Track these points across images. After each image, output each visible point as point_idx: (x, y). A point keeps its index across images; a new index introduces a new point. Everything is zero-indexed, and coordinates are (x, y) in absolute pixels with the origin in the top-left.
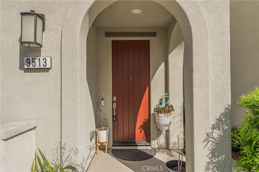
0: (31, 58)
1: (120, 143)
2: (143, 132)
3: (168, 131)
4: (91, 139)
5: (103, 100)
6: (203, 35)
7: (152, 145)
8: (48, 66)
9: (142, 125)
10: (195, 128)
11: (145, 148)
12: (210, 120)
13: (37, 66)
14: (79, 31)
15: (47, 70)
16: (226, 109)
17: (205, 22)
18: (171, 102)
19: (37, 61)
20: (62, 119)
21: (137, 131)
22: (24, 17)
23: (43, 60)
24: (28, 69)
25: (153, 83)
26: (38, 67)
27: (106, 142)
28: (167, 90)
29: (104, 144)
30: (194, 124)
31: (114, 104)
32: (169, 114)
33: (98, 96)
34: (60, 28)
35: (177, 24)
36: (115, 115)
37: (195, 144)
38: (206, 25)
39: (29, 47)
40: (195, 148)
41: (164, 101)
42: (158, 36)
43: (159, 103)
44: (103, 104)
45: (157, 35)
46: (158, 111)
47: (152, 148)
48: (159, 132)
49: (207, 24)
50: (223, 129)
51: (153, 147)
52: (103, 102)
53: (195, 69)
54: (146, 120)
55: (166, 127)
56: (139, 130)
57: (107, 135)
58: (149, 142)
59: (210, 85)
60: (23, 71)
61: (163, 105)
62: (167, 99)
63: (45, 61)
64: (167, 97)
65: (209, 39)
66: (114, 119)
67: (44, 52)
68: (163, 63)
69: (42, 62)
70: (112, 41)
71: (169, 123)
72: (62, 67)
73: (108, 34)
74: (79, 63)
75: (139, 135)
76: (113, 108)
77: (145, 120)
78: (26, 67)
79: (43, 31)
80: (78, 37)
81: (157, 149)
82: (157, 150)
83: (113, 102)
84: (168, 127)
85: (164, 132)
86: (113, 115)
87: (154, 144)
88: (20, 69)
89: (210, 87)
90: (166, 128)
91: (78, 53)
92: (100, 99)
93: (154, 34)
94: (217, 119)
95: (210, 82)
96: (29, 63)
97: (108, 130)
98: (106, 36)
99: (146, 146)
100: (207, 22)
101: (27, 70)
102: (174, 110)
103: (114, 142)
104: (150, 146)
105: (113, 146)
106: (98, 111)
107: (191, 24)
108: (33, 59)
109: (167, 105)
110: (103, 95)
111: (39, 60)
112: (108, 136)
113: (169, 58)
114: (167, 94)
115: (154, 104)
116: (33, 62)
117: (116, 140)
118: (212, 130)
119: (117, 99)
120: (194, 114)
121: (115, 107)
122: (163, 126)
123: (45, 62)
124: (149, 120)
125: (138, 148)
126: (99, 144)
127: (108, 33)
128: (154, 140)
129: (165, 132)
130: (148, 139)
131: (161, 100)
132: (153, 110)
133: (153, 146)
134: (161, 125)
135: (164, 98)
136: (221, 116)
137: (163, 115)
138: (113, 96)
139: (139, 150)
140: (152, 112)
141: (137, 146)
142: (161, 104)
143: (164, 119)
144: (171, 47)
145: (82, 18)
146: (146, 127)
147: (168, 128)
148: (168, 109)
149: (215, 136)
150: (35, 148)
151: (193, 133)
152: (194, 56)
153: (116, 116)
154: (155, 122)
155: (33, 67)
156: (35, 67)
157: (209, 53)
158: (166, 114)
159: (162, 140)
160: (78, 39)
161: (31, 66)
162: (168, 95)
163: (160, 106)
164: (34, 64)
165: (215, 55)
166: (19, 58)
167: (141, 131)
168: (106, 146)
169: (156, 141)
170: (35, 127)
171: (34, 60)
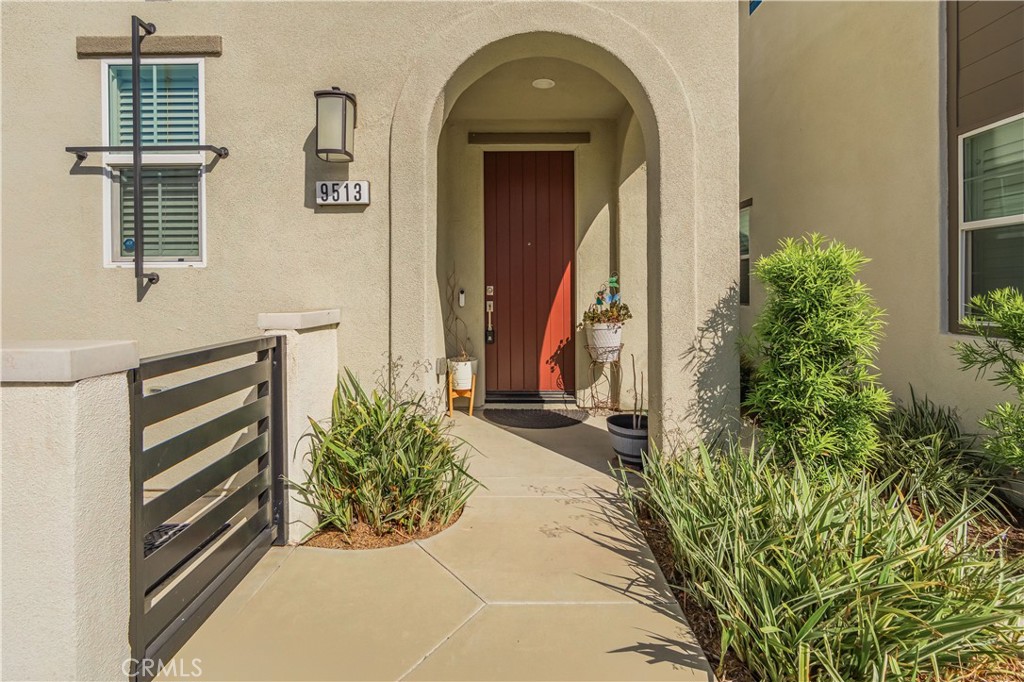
0: (329, 184)
1: (502, 395)
2: (557, 370)
3: (616, 366)
4: (438, 375)
5: (462, 292)
6: (681, 136)
7: (578, 400)
8: (364, 200)
9: (556, 353)
10: (663, 327)
11: (561, 406)
12: (697, 311)
13: (342, 200)
14: (426, 129)
15: (360, 208)
16: (731, 289)
17: (686, 110)
18: (623, 298)
19: (342, 190)
20: (392, 307)
21: (544, 368)
22: (322, 100)
23: (355, 187)
24: (322, 205)
25: (581, 252)
26: (345, 201)
27: (471, 390)
28: (615, 270)
29: (467, 395)
30: (663, 320)
31: (488, 303)
32: (620, 324)
33: (452, 284)
34: (389, 122)
35: (634, 117)
36: (490, 328)
37: (664, 361)
38: (688, 116)
39: (327, 161)
40: (664, 369)
41: (607, 295)
42: (595, 140)
43: (595, 301)
44: (462, 303)
45: (592, 138)
46: (593, 317)
47: (578, 407)
48: (596, 368)
49: (691, 113)
50: (723, 331)
51: (581, 406)
52: (462, 297)
53: (664, 207)
54: (565, 342)
55: (610, 355)
56: (549, 367)
57: (473, 374)
58: (573, 394)
59: (695, 241)
60: (313, 210)
61: (606, 305)
62: (615, 291)
63: (358, 189)
64: (616, 285)
65: (696, 144)
66: (490, 338)
67: (354, 173)
68: (607, 205)
69: (353, 192)
70: (485, 153)
71: (618, 345)
72: (393, 203)
73: (475, 138)
74: (426, 194)
75: (548, 377)
76: (486, 314)
77: (561, 342)
78: (319, 201)
79: (355, 127)
80: (425, 140)
81: (591, 409)
82: (590, 412)
83: (487, 298)
84: (616, 354)
85: (607, 370)
86: (486, 330)
87: (584, 397)
88: (306, 205)
89: (695, 244)
90: (612, 358)
91: (425, 174)
92: (457, 291)
93: (584, 137)
94: (713, 311)
95: (696, 235)
96: (326, 193)
97: (475, 362)
98: (470, 142)
99: (566, 402)
100: (690, 109)
101: (321, 209)
102: (630, 317)
103: (488, 393)
104: (575, 402)
105: (486, 402)
106: (451, 319)
107: (658, 113)
108: (334, 185)
109: (613, 305)
110: (462, 283)
111: (346, 187)
112: (476, 374)
113: (620, 194)
114: (614, 279)
115: (585, 303)
116: (334, 191)
117: (493, 388)
118: (700, 334)
119: (496, 291)
120: (663, 299)
121: (490, 310)
122: (605, 352)
123: (359, 192)
124: (571, 343)
125: (546, 407)
126: (454, 395)
127: (476, 133)
128: (584, 388)
129: (608, 366)
130: (570, 387)
131: (601, 293)
132: (582, 318)
133: (582, 402)
134: (601, 351)
135: (608, 289)
136: (719, 303)
137: (604, 326)
138: (487, 284)
139: (549, 411)
140: (580, 319)
141: (543, 402)
142: (599, 302)
143: (607, 337)
144: (624, 167)
145: (433, 102)
146: (566, 358)
147: (616, 359)
148: (618, 314)
149: (707, 344)
150: (337, 368)
151: (660, 338)
152: (663, 180)
153: (493, 331)
154: (587, 346)
155: (333, 202)
156: (339, 202)
157: (695, 174)
158: (612, 325)
159: (602, 388)
160: (425, 145)
161: (330, 201)
162: (617, 282)
163: (600, 309)
164: (336, 195)
165: (707, 178)
166: (304, 183)
167: (552, 368)
168: (469, 399)
169: (588, 391)
170: (338, 324)
171: (336, 187)
